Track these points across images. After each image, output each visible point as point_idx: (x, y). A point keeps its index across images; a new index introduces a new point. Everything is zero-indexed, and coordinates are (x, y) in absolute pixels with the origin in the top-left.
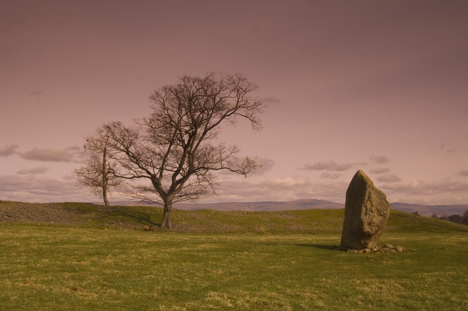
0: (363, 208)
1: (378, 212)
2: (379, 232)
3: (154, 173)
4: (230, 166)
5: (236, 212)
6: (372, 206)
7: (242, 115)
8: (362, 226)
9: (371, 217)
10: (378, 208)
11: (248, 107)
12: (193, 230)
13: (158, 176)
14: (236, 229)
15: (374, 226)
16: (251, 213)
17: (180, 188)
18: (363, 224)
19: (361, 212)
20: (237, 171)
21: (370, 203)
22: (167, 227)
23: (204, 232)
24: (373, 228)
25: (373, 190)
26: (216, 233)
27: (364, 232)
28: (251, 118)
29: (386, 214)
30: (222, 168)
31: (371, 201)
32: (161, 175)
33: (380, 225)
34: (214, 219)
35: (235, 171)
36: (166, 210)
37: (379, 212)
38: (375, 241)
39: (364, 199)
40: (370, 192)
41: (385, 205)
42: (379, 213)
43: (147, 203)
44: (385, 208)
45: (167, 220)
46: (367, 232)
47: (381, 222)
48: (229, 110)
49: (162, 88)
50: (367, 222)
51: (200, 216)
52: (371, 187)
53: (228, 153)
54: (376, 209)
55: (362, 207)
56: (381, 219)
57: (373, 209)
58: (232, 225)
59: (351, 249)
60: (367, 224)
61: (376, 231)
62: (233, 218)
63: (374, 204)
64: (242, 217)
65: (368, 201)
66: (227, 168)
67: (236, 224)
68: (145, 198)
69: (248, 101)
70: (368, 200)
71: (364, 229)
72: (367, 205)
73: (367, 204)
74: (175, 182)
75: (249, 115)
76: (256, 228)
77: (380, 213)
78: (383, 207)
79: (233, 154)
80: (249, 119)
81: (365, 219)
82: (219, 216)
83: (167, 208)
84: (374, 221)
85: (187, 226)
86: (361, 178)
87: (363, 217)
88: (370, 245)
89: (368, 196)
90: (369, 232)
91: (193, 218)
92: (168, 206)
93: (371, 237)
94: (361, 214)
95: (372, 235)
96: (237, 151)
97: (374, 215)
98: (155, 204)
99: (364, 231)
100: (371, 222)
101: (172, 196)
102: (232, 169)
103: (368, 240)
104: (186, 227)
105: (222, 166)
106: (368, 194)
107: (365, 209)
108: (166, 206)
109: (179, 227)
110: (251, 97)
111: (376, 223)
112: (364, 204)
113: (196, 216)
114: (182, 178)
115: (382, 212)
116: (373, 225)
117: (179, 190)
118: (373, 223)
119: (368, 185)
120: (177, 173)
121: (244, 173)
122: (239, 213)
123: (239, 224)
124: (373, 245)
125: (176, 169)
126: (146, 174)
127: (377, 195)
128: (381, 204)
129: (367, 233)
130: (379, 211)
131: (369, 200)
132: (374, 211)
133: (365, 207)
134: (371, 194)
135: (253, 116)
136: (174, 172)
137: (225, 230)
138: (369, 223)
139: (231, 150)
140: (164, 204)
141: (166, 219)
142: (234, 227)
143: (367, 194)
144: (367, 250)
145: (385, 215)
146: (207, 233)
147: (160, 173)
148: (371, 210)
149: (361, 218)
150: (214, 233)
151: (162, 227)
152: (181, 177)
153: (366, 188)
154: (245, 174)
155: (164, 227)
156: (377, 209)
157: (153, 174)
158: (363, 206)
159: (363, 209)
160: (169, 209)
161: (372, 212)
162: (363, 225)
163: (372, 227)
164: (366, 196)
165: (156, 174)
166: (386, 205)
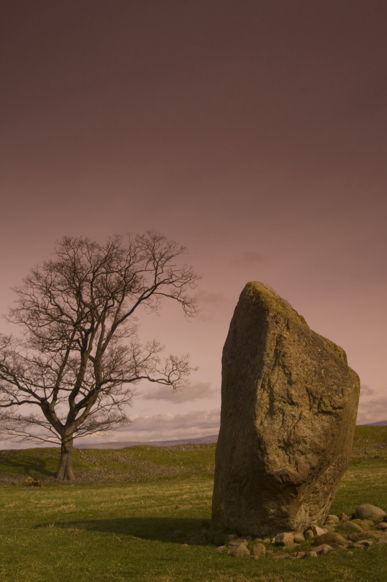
0: (259, 391)
1: (314, 402)
2: (327, 472)
3: (46, 396)
4: (147, 373)
5: (184, 446)
6: (290, 383)
7: (166, 295)
8: (262, 455)
9: (289, 422)
10: (310, 387)
11: (173, 282)
12: (109, 479)
13: (50, 400)
14: (178, 472)
15: (302, 453)
16: (206, 446)
17: (84, 416)
18: (262, 447)
19: (254, 407)
20: (159, 381)
21: (282, 374)
22: (66, 477)
23: (126, 480)
24: (302, 459)
25: (288, 328)
26: (143, 481)
27: (271, 475)
28: (179, 298)
29: (340, 408)
30: (138, 378)
31: (284, 367)
32: (55, 399)
33: (322, 446)
34: (146, 459)
35: (156, 381)
36: (64, 450)
37: (317, 402)
38: (318, 503)
39: (262, 363)
40: (281, 336)
41: (336, 378)
42: (315, 406)
43: (35, 442)
44: (335, 387)
45: (66, 467)
46: (281, 476)
47: (326, 434)
48: (146, 289)
49: (42, 265)
50: (279, 441)
51: (126, 456)
52: (282, 320)
53: (145, 354)
54: (305, 391)
55: (255, 390)
56: (326, 424)
57: (293, 392)
58: (172, 467)
59: (240, 535)
60: (280, 447)
61: (313, 468)
62: (176, 456)
63: (298, 375)
64: (192, 452)
65: (277, 368)
66: (145, 378)
67: (179, 464)
68: (29, 435)
69: (174, 273)
70: (274, 365)
71: (271, 467)
72: (273, 381)
73: (274, 378)
74: (74, 406)
75: (175, 294)
76: (209, 469)
77: (319, 406)
78: (330, 382)
79: (153, 355)
80: (177, 299)
81: (268, 431)
82: (156, 454)
83: (65, 448)
84: (300, 434)
85: (100, 472)
86: (254, 300)
87: (262, 424)
88: (301, 516)
89: (276, 350)
90: (287, 475)
91: (115, 460)
92: (67, 445)
93: (296, 493)
94: (255, 415)
95: (299, 485)
96: (160, 350)
97: (301, 414)
98: (46, 442)
99: (268, 471)
100: (292, 437)
101: (73, 428)
102: (152, 377)
103: (288, 503)
104: (99, 474)
105: (137, 376)
106: (274, 344)
107: (265, 395)
108: (63, 444)
109: (88, 476)
110: (177, 264)
111: (308, 440)
112: (264, 380)
113: (121, 456)
114: (84, 399)
115: (326, 401)
116: (300, 447)
117: (83, 419)
118: (298, 442)
119: (271, 314)
120: (75, 392)
121: (169, 382)
122: (188, 446)
123: (183, 463)
124: (314, 518)
125: (73, 387)
126: (33, 399)
127: (304, 344)
128: (320, 374)
129: (280, 480)
130: (314, 398)
131: (279, 365)
132: (300, 401)
133: (266, 387)
134: (285, 342)
135: (183, 295)
136: (70, 392)
137: (160, 474)
138: (285, 443)
139: (150, 348)
140: (61, 442)
141: (65, 465)
142: (174, 470)
143: (270, 345)
144: (288, 537)
145: (338, 411)
146: (130, 482)
147: (54, 395)
148: (289, 396)
149: (255, 427)
150: (140, 482)
151: (58, 478)
152: (84, 397)
153: (268, 325)
154: (172, 384)
155: (62, 477)
156: (309, 393)
157: (43, 398)
158: (259, 387)
159: (259, 397)
160: (67, 448)
161: (292, 403)
162: (264, 452)
163: (296, 454)
164: (268, 350)
165: (47, 397)
166: (339, 375)
